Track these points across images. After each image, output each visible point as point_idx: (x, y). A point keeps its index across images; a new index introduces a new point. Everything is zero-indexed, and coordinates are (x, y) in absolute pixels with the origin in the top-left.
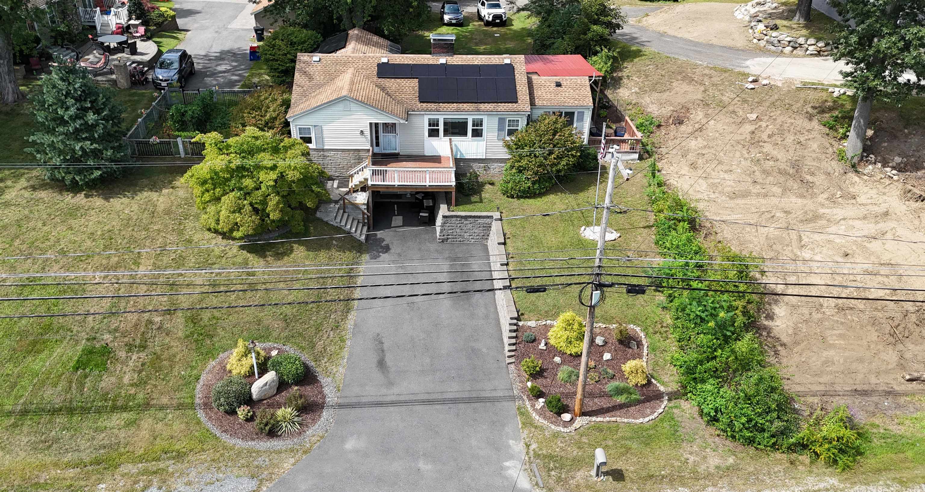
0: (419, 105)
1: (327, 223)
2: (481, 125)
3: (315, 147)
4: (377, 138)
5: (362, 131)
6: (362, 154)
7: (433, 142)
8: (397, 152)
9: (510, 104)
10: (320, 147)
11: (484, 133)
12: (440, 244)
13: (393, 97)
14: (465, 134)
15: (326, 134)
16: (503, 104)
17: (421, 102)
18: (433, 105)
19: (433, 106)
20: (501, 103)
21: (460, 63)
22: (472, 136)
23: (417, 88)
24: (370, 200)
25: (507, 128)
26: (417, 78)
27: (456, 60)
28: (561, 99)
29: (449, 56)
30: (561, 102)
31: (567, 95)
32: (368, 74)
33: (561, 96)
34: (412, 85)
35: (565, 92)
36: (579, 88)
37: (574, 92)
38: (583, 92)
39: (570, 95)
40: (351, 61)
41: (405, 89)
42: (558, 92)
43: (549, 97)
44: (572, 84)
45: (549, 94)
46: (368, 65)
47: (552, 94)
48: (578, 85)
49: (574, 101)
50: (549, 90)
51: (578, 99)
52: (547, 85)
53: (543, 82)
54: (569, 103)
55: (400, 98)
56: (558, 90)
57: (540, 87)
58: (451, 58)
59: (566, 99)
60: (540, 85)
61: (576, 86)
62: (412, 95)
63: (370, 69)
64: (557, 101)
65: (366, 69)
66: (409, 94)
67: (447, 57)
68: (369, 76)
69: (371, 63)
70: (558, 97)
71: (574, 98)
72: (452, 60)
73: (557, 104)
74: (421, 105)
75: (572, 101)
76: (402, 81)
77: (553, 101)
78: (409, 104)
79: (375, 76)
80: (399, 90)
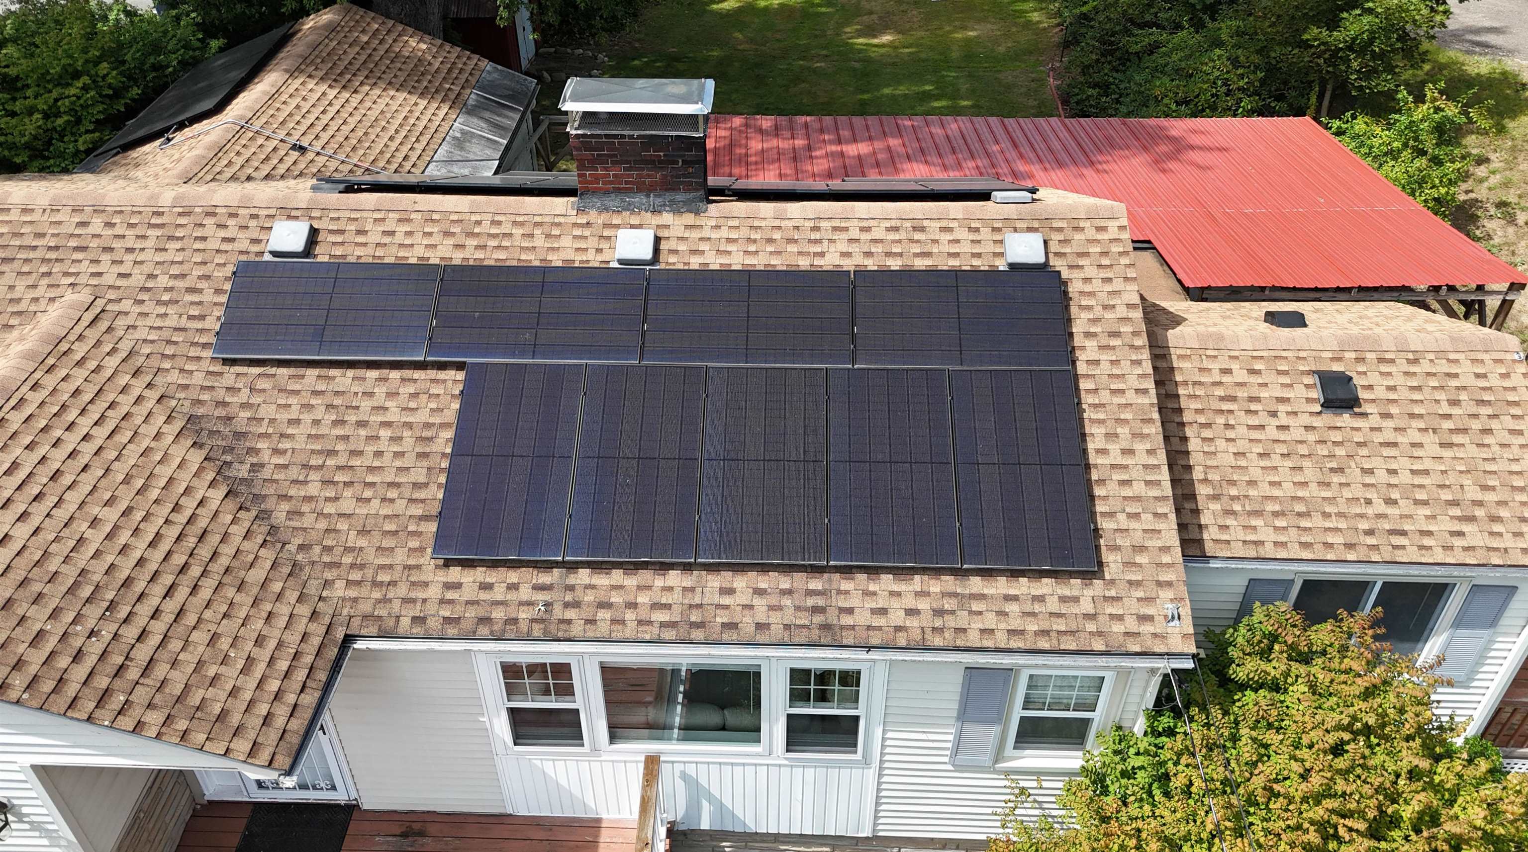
0: (436, 582)
2: (850, 697)
7: (547, 766)
8: (339, 797)
11: (869, 735)
13: (280, 513)
14: (743, 730)
16: (1001, 585)
17: (448, 561)
20: (987, 572)
21: (737, 261)
22: (791, 745)
25: (1018, 712)
26: (460, 366)
27: (714, 235)
28: (1369, 502)
29: (676, 210)
30: (1370, 532)
31: (1405, 478)
32: (165, 334)
33: (1369, 480)
34: (422, 417)
35: (1387, 452)
36: (1476, 425)
37: (1447, 453)
38: (1507, 454)
39: (1426, 472)
40: (94, 244)
41: (371, 449)
42: (1340, 452)
43: (1288, 489)
44: (1426, 394)
45: (1289, 463)
46: (185, 268)
47: (1307, 463)
48: (1463, 396)
49: (1457, 526)
50: (1283, 436)
51: (1480, 512)
52: (1264, 394)
53: (1240, 375)
54: (1427, 542)
55: (322, 525)
56: (1337, 436)
57: (1225, 406)
58: (689, 219)
59: (1405, 506)
60: (1220, 392)
61: (1455, 411)
62: (407, 492)
63: (189, 298)
64: (1342, 525)
65: (166, 297)
66: (391, 485)
67: (667, 218)
68: (169, 351)
69: (207, 256)
70: (1347, 493)
71: (1455, 503)
72: (695, 234)
73: (1350, 546)
74: (448, 586)
75: (1444, 525)
76: (368, 386)
77: (1317, 521)
78: (369, 573)
79: (205, 346)
80: (332, 453)
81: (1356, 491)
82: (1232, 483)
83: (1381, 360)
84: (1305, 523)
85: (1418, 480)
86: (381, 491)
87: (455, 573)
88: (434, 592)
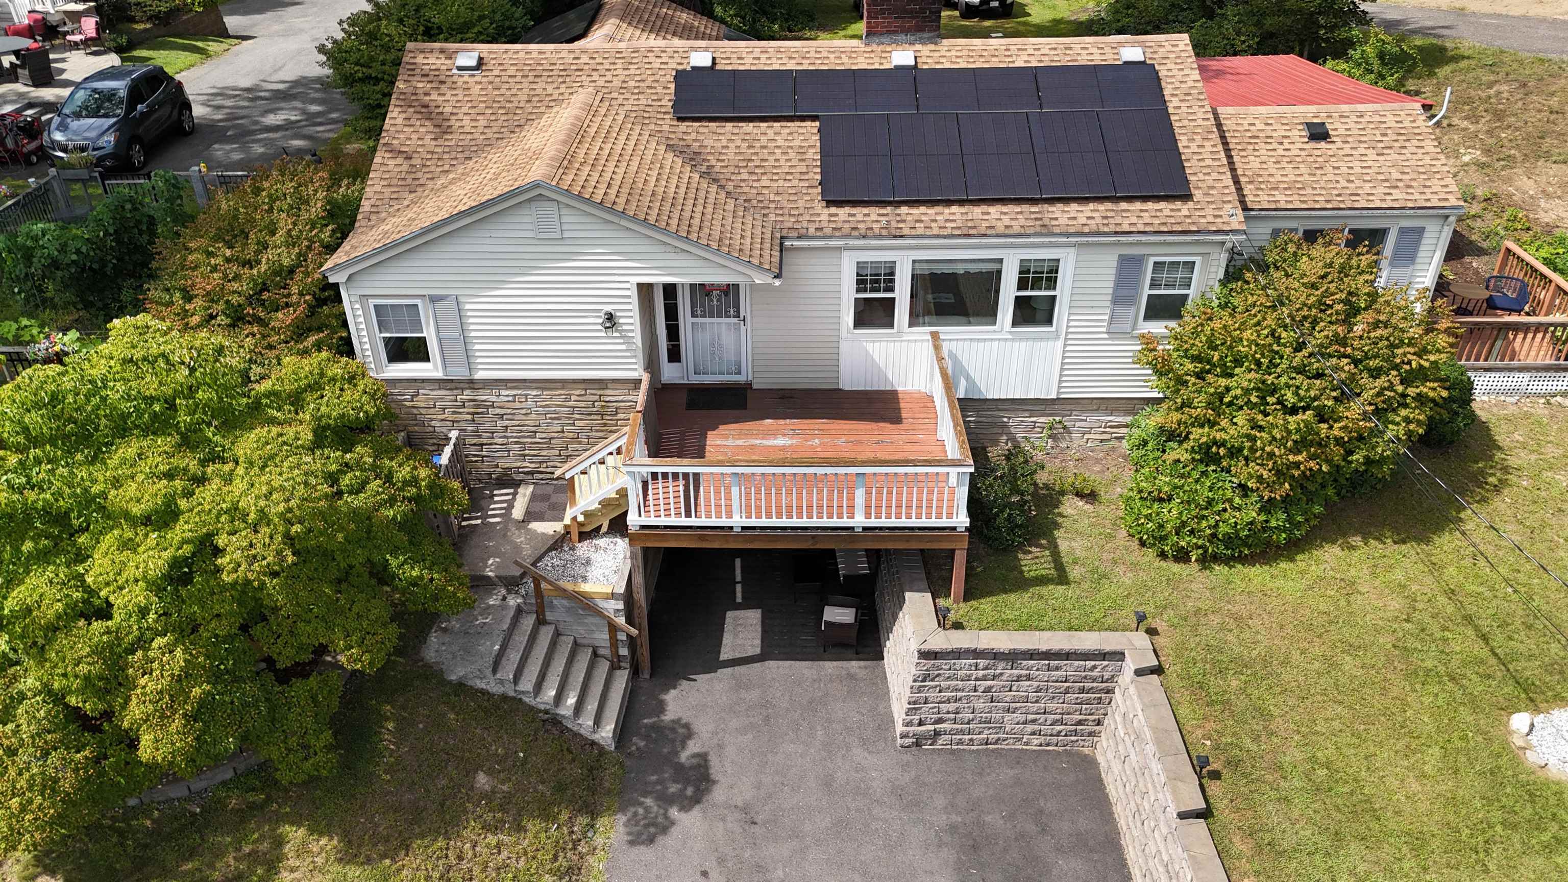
0: (824, 213)
1: (461, 687)
2: (1052, 282)
3: (439, 374)
4: (673, 333)
5: (610, 317)
6: (612, 395)
7: (869, 347)
8: (741, 379)
9: (1162, 205)
10: (459, 372)
11: (1061, 312)
12: (907, 757)
13: (730, 186)
14: (988, 313)
15: (476, 326)
16: (1138, 205)
17: (830, 203)
18: (874, 213)
19: (872, 216)
20: (1130, 199)
21: (963, 65)
22: (1015, 324)
23: (814, 154)
24: (639, 580)
25: (1147, 291)
26: (814, 118)
27: (948, 54)
28: (1338, 182)
29: (923, 44)
30: (1339, 195)
31: (1358, 170)
32: (642, 108)
33: (1337, 172)
34: (797, 143)
35: (1346, 159)
36: (1397, 145)
37: (1381, 158)
38: (1415, 157)
39: (1370, 167)
40: (586, 67)
41: (772, 158)
42: (1319, 159)
43: (1292, 177)
44: (1368, 131)
45: (1291, 166)
46: (644, 77)
47: (1301, 165)
48: (1389, 132)
49: (1388, 191)
50: (1287, 153)
51: (1400, 184)
52: (1274, 134)
53: (1260, 126)
54: (1371, 198)
55: (754, 191)
56: (1319, 153)
57: (1252, 141)
58: (932, 47)
59: (1358, 183)
60: (1249, 134)
61: (1384, 138)
62: (798, 176)
63: (649, 91)
64: (1323, 192)
65: (636, 91)
66: (787, 173)
67: (918, 47)
68: (646, 115)
69: (654, 71)
70: (1325, 178)
71: (1386, 180)
72: (937, 54)
73: (1328, 201)
74: (831, 215)
75: (1381, 190)
76: (763, 130)
77: (1309, 191)
78: (786, 211)
79: (665, 113)
80: (750, 160)
81: (1331, 177)
82: (1261, 176)
83: (1341, 116)
84: (1301, 192)
85: (1365, 171)
86: (783, 176)
87: (833, 210)
88: (824, 217)
